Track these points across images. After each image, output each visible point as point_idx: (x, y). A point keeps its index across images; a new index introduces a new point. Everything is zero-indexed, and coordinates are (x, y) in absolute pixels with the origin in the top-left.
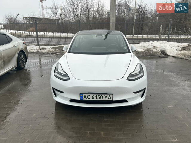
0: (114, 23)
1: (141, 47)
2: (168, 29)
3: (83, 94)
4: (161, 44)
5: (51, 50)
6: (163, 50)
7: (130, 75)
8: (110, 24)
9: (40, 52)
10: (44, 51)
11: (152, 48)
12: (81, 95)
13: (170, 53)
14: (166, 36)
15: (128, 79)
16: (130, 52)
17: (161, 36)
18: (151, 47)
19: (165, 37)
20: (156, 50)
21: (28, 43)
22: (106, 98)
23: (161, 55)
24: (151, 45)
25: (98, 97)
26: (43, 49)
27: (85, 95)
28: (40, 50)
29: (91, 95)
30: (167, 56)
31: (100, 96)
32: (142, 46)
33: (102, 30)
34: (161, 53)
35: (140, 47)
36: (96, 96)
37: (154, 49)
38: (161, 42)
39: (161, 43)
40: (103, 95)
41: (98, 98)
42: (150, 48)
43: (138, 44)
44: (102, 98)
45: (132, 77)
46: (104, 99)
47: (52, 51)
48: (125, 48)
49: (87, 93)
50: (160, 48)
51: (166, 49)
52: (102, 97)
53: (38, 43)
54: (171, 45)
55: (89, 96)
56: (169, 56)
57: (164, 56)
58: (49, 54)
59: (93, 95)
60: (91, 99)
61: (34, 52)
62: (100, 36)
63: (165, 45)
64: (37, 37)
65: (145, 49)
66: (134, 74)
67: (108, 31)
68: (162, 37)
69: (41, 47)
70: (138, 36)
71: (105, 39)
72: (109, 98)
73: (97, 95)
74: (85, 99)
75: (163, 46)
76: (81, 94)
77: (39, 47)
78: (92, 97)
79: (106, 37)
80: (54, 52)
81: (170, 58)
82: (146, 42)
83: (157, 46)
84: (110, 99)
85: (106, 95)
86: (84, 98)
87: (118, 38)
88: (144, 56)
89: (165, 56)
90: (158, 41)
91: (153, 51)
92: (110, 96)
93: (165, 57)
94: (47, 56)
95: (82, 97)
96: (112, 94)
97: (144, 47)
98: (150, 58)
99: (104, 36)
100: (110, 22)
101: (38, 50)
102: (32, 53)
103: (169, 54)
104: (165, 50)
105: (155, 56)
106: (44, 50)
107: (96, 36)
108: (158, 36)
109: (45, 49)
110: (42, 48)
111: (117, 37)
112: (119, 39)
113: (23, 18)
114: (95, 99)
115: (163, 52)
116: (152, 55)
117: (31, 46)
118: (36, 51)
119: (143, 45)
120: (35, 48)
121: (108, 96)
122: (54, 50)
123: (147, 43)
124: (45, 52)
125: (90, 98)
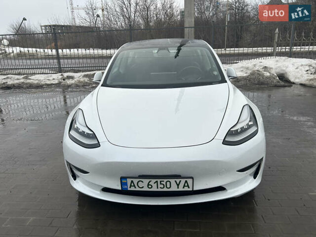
0: (191, 27)
1: (242, 69)
2: (290, 34)
3: (128, 179)
4: (277, 63)
5: (82, 80)
6: (282, 72)
7: (230, 133)
8: (184, 29)
9: (62, 83)
10: (69, 82)
11: (261, 70)
12: (124, 181)
13: (296, 78)
14: (286, 49)
15: (225, 142)
16: (226, 82)
17: (277, 48)
18: (259, 69)
19: (284, 50)
20: (268, 74)
21: (43, 68)
22: (178, 185)
23: (279, 82)
24: (259, 64)
25: (161, 184)
26: (69, 78)
27: (132, 182)
28: (64, 80)
29: (146, 181)
30: (289, 85)
31: (164, 183)
32: (242, 67)
33: (169, 39)
34: (278, 78)
35: (239, 69)
36: (157, 182)
37: (265, 73)
38: (278, 58)
39: (277, 61)
40: (173, 181)
41: (160, 186)
42: (258, 71)
43: (236, 63)
44: (168, 186)
45: (233, 137)
46: (174, 188)
47: (84, 81)
48: (216, 73)
49: (137, 176)
50: (276, 69)
51: (288, 70)
52: (168, 183)
53: (60, 68)
54: (295, 64)
55: (141, 182)
56: (294, 83)
57: (283, 83)
58: (78, 86)
59: (149, 180)
60: (146, 189)
61: (52, 84)
62: (165, 51)
63: (285, 63)
64: (58, 57)
65: (249, 72)
66: (237, 130)
67: (182, 42)
68: (279, 49)
69: (66, 75)
70: (234, 50)
71: (176, 57)
72: (184, 186)
73: (159, 181)
74: (133, 189)
75: (282, 66)
76: (123, 179)
77: (62, 75)
78: (148, 185)
79: (178, 53)
80: (87, 83)
81: (294, 87)
82: (249, 59)
83: (271, 66)
84: (186, 189)
85: (178, 181)
86: (131, 186)
87: (200, 53)
88: (248, 85)
89: (286, 84)
90: (272, 57)
91: (263, 75)
92: (186, 182)
93: (286, 86)
94: (75, 90)
95: (126, 184)
96: (192, 178)
97: (247, 68)
98: (258, 89)
99: (173, 51)
100: (185, 26)
101: (60, 80)
102: (50, 86)
103: (292, 80)
104: (286, 73)
105: (267, 84)
106: (71, 80)
107: (157, 51)
108: (271, 48)
109: (72, 78)
110: (67, 77)
111: (199, 51)
112: (202, 56)
113: (41, 26)
114: (154, 189)
115: (282, 77)
116: (262, 84)
117: (48, 74)
118: (56, 82)
119: (244, 66)
120: (54, 77)
121: (183, 181)
122: (86, 79)
123: (251, 62)
124: (72, 84)
125: (144, 185)
